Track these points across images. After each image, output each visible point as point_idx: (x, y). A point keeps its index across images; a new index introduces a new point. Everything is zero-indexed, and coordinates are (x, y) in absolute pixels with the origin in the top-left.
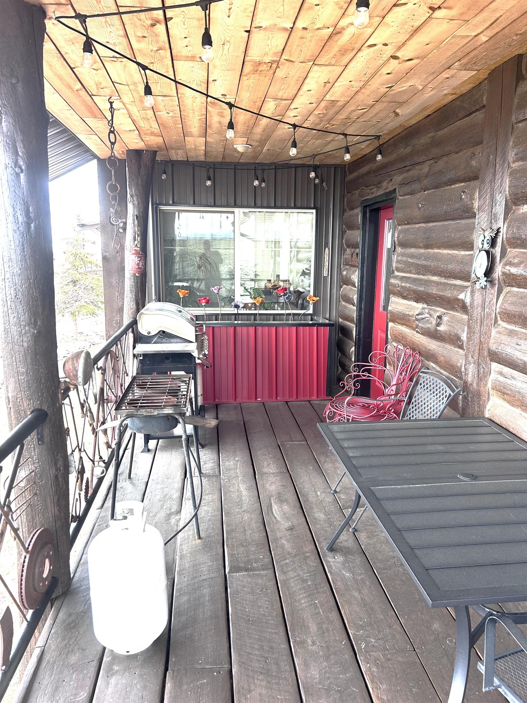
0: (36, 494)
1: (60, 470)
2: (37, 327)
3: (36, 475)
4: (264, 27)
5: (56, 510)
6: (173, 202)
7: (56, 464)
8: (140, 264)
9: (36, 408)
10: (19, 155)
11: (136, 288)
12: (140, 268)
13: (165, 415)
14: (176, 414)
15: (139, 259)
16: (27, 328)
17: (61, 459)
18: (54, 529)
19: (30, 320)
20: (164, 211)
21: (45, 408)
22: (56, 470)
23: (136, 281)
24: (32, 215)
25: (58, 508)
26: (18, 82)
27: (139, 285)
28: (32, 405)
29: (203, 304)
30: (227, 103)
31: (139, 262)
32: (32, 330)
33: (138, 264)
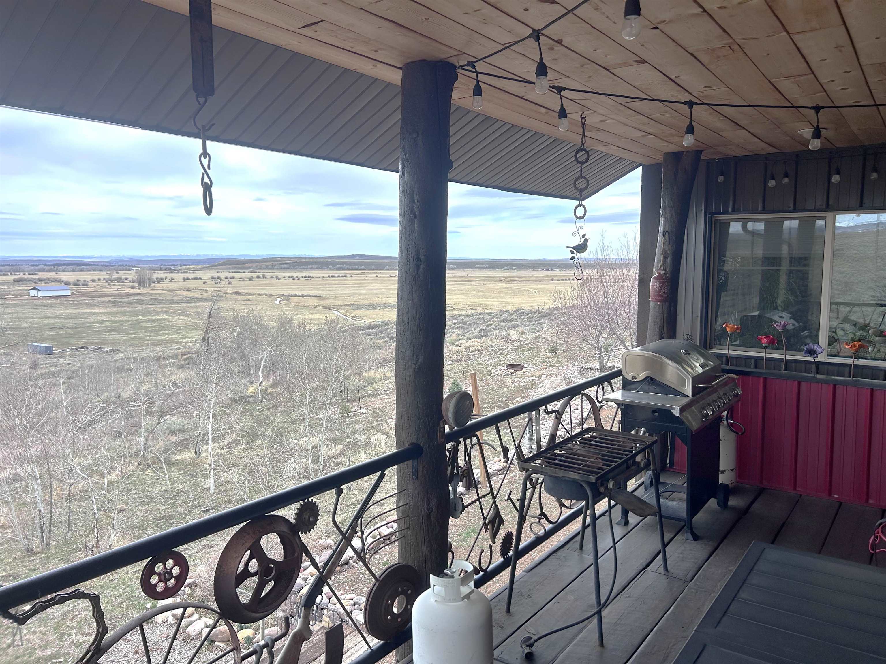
0: (408, 528)
1: (432, 511)
2: (418, 364)
3: (409, 509)
4: (667, 20)
5: (427, 551)
6: (734, 210)
7: (428, 503)
8: (662, 291)
9: (413, 441)
10: (415, 203)
11: (661, 320)
12: (662, 296)
13: (571, 480)
14: (584, 481)
15: (661, 285)
16: (410, 363)
17: (435, 499)
18: (425, 570)
19: (413, 356)
20: (722, 221)
21: (421, 443)
22: (428, 509)
23: (661, 310)
24: (422, 258)
25: (429, 549)
26: (418, 137)
27: (665, 315)
28: (409, 438)
29: (764, 345)
30: (685, 103)
31: (660, 288)
32: (414, 366)
33: (659, 291)
